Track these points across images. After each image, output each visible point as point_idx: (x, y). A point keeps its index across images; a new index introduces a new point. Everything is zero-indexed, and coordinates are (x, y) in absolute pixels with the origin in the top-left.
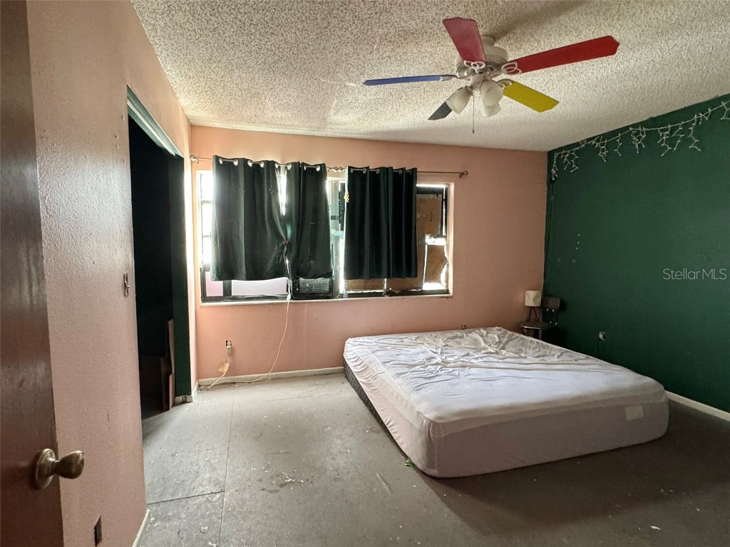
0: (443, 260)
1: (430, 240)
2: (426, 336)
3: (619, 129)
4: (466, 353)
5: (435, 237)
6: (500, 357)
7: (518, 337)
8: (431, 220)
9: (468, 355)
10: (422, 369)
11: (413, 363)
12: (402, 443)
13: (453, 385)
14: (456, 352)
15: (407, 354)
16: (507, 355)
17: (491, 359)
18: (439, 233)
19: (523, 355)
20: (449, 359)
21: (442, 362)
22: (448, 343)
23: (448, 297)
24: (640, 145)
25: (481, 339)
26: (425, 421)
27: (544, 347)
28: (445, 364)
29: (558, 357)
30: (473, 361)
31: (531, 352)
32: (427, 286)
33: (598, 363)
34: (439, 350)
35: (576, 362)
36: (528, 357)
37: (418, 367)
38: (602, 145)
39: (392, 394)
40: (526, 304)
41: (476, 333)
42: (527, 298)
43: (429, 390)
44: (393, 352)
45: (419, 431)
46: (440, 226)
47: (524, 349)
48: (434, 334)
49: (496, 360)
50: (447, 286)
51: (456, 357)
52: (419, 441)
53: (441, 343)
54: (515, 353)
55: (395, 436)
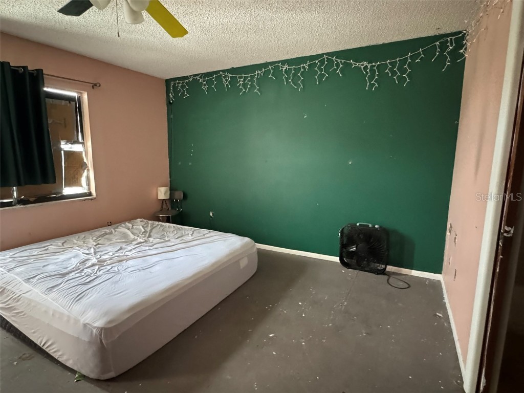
0: (83, 166)
1: (65, 146)
2: (74, 239)
3: (214, 72)
4: (119, 247)
5: (72, 144)
6: (150, 244)
7: (158, 225)
8: (65, 127)
9: (121, 249)
10: (78, 275)
11: (66, 271)
12: (68, 360)
13: (117, 282)
14: (110, 249)
15: (55, 263)
16: (155, 242)
17: (144, 248)
18: (76, 139)
19: (167, 239)
20: (104, 257)
21: (98, 262)
22: (99, 242)
23: (92, 199)
24: (227, 85)
25: (129, 233)
26: (94, 331)
27: (179, 229)
28: (101, 262)
29: (192, 235)
30: (127, 253)
31: (172, 235)
32: (67, 191)
33: (217, 234)
34: (92, 250)
35: (203, 237)
36: (171, 240)
37: (74, 273)
38: (204, 81)
39: (46, 312)
40: (159, 198)
41: (123, 227)
42: (159, 193)
43: (93, 296)
44: (38, 265)
45: (89, 342)
46: (75, 133)
47: (166, 234)
48: (82, 235)
49: (147, 248)
50: (89, 189)
51: (111, 254)
52: (90, 353)
53: (92, 242)
54: (160, 239)
55: (56, 356)
